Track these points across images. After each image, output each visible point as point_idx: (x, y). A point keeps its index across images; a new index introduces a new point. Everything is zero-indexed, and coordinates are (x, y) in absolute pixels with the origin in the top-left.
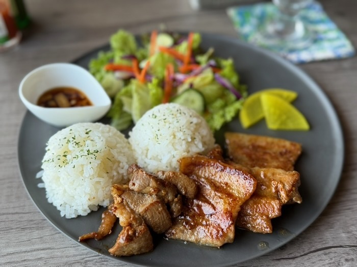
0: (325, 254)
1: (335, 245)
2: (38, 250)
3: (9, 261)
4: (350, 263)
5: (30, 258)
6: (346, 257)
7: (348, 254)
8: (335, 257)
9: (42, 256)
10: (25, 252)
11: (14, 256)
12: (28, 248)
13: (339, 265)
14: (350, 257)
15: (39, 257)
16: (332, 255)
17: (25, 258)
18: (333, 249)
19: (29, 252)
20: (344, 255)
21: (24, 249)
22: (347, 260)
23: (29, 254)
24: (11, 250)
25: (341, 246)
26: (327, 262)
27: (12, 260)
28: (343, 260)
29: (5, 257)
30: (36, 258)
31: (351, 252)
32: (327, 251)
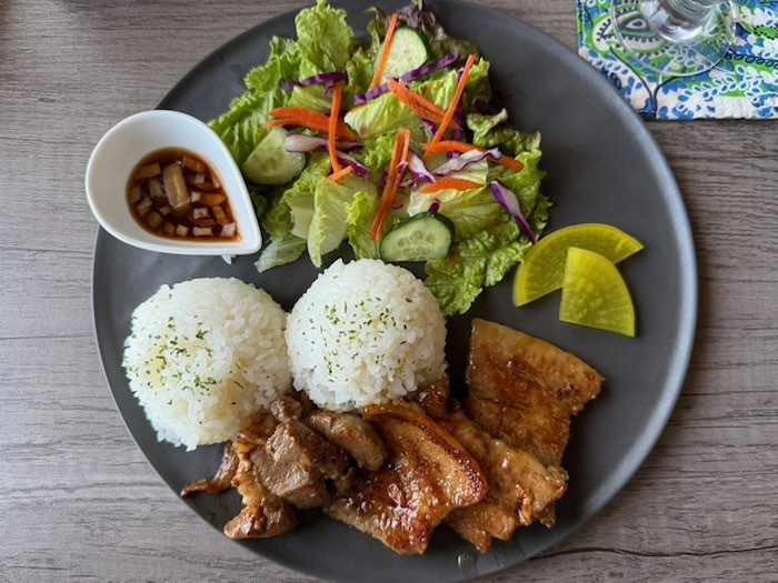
0: (583, 560)
1: (604, 547)
2: (141, 484)
3: (96, 496)
4: (615, 580)
5: (130, 497)
6: (613, 570)
7: (618, 565)
8: (595, 567)
9: (149, 495)
10: (121, 484)
11: (104, 489)
12: (127, 479)
13: (597, 580)
14: (619, 570)
15: (143, 496)
16: (593, 562)
17: (122, 496)
18: (598, 552)
19: (127, 485)
20: (611, 566)
21: (120, 478)
22: (612, 575)
23: (127, 489)
24: (100, 478)
25: (612, 550)
26: (581, 573)
27: (103, 496)
28: (606, 574)
29: (91, 489)
30: (139, 497)
31: (624, 562)
32: (587, 554)
